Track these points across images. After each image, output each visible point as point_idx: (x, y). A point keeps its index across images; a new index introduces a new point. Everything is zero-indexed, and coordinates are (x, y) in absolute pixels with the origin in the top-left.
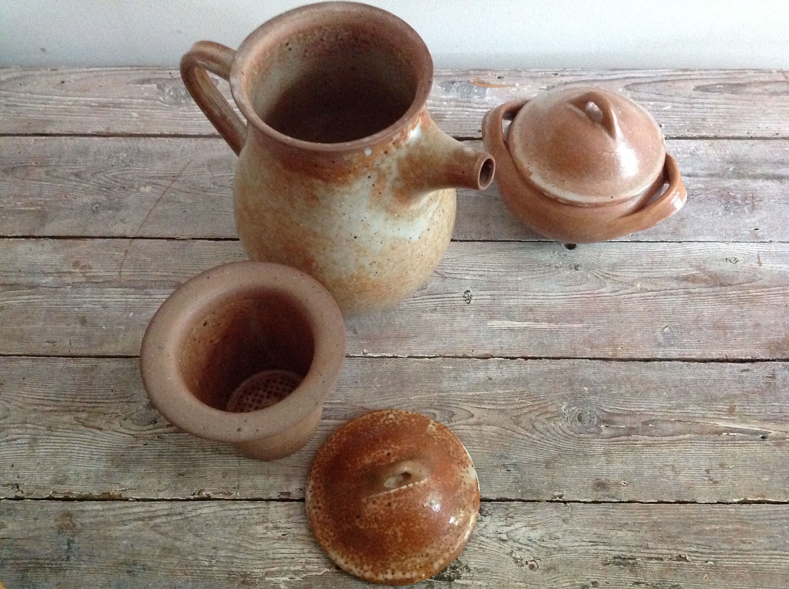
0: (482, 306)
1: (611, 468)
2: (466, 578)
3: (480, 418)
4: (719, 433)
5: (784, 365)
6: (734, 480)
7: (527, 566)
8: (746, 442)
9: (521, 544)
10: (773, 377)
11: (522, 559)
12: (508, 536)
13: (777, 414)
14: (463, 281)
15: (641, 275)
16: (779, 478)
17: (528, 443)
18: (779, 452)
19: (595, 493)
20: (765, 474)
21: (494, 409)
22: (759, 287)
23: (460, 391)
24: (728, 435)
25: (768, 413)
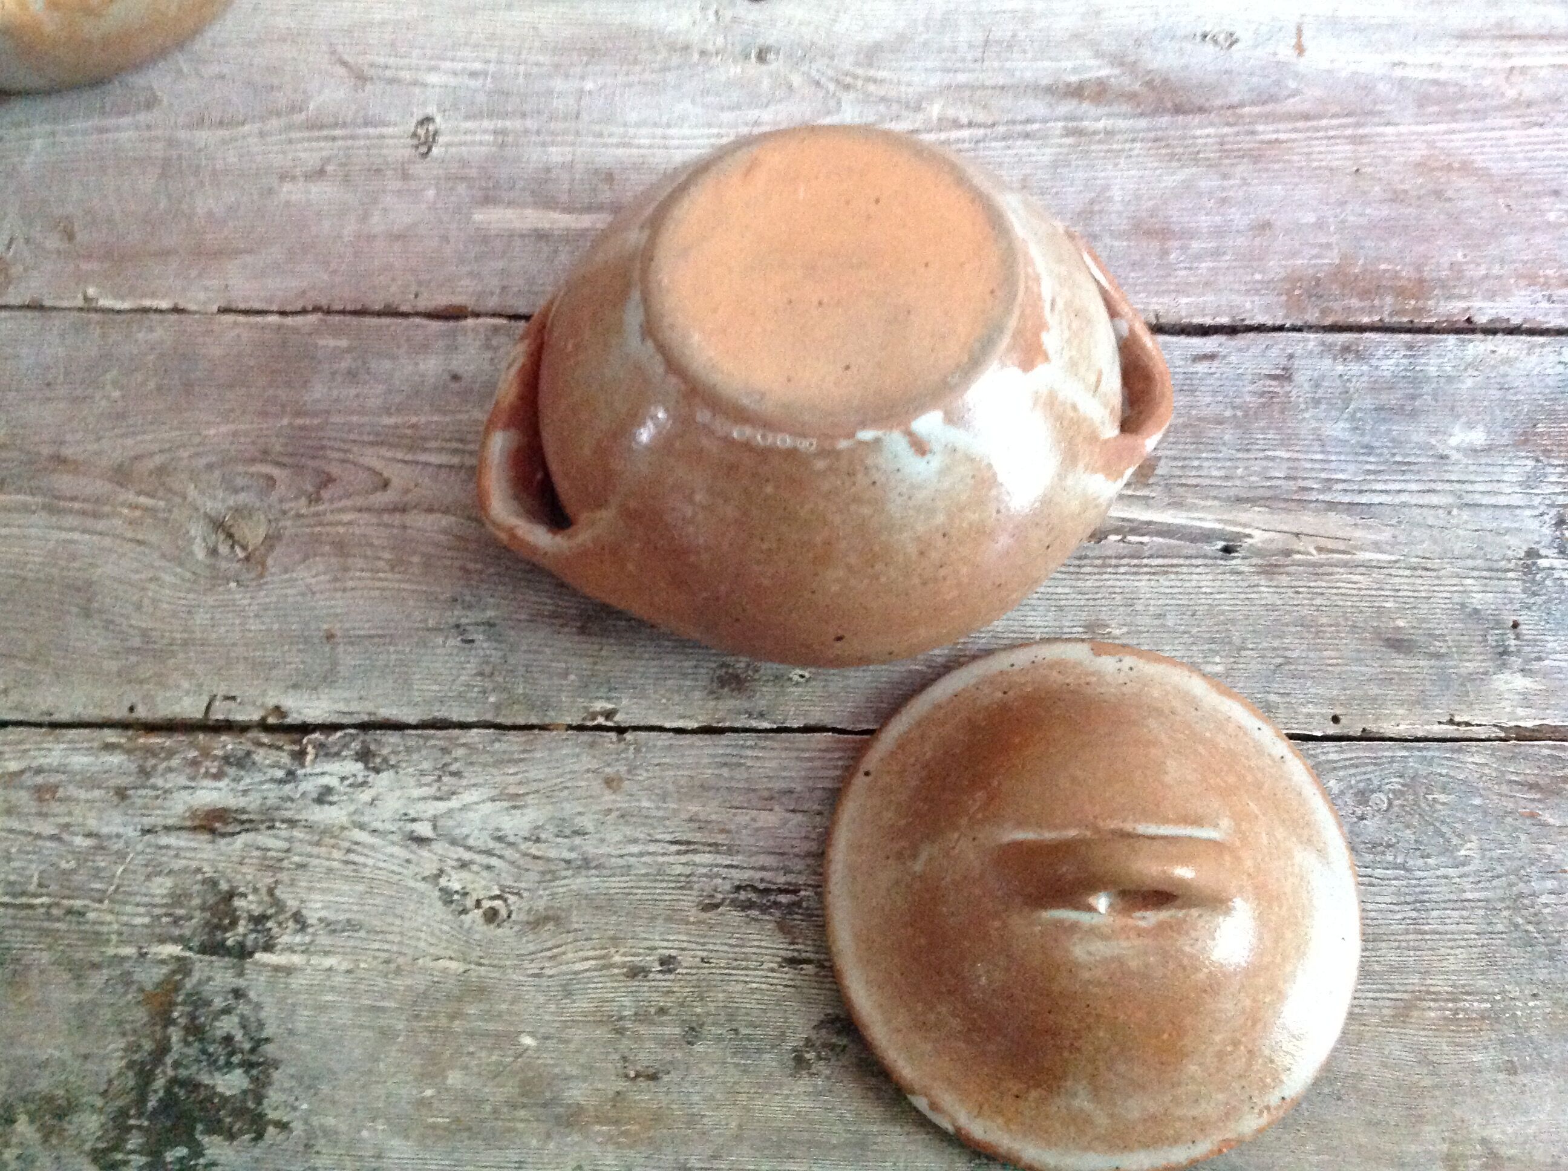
0: (464, 163)
2: (291, 949)
3: (407, 492)
4: (1100, 536)
5: (1323, 344)
7: (478, 913)
8: (1175, 561)
9: (469, 848)
10: (1285, 376)
11: (466, 894)
12: (435, 827)
13: (1278, 483)
14: (417, 90)
15: (947, 79)
16: (1254, 666)
18: (1266, 591)
19: (712, 703)
20: (1216, 653)
23: (362, 411)
24: (1122, 540)
25: (1253, 479)
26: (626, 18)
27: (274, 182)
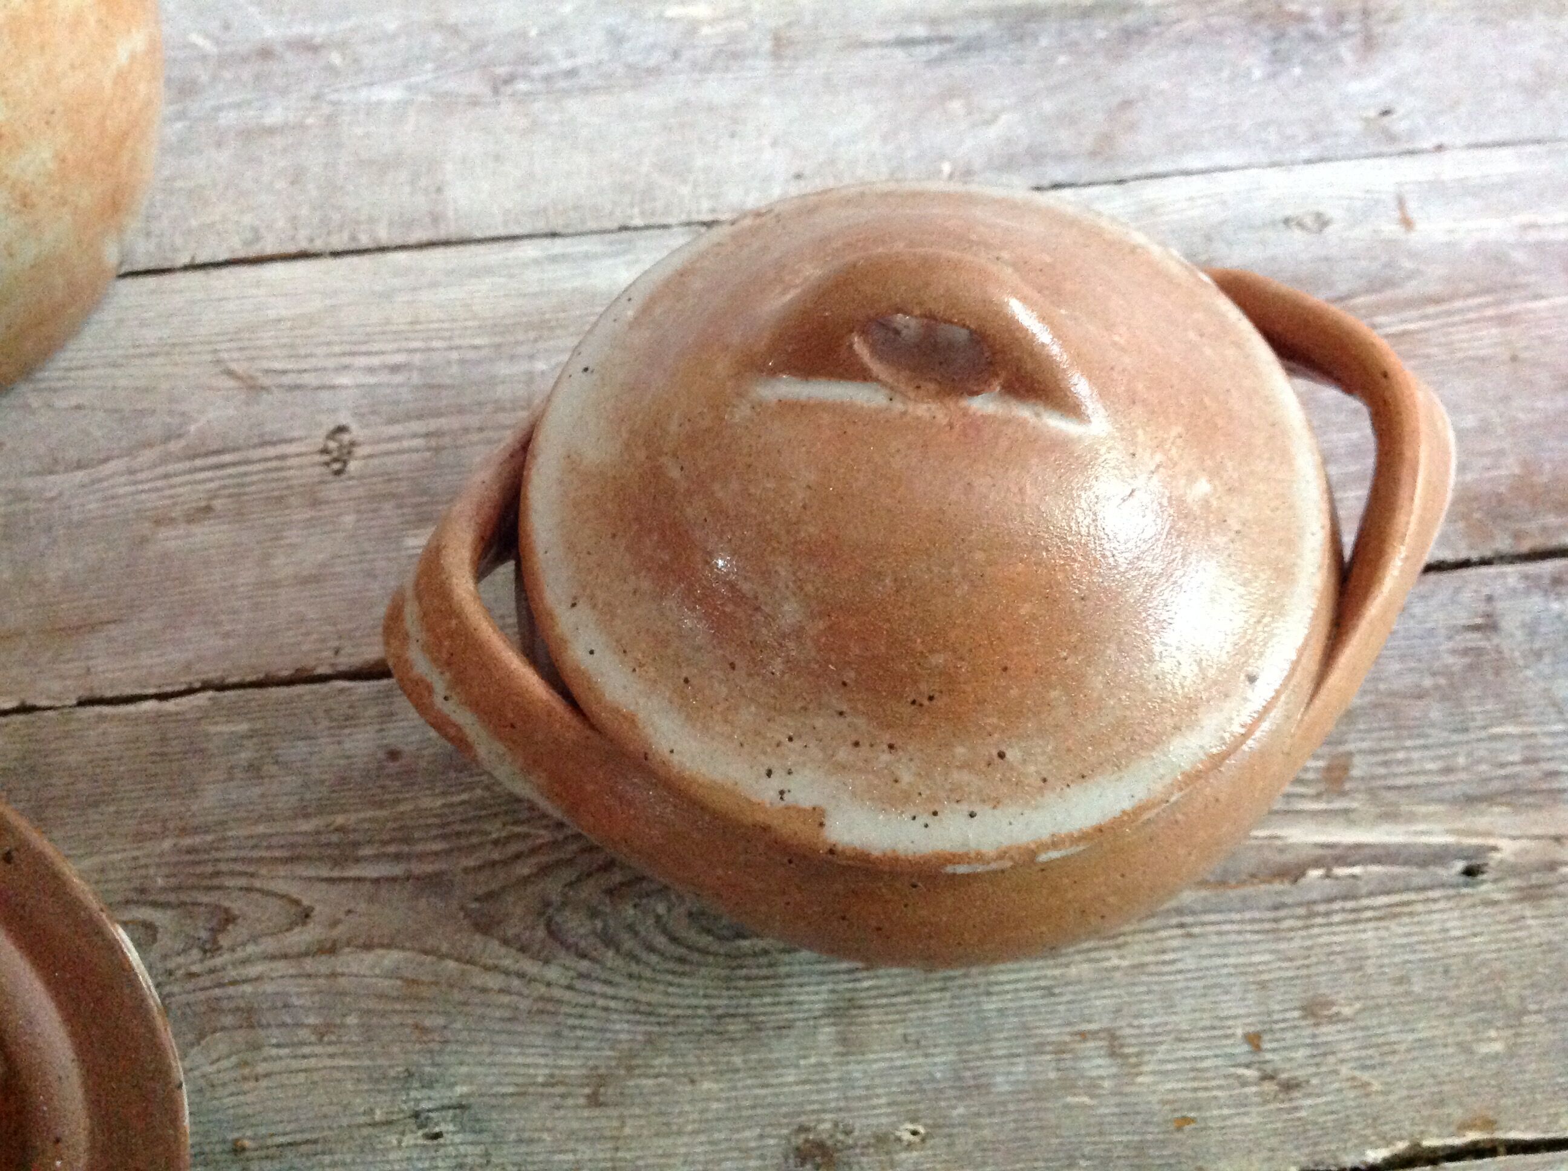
0: (390, 477)
1: (856, 1071)
3: (335, 923)
4: (1293, 873)
5: (1526, 577)
6: (1364, 1067)
8: (1405, 897)
10: (1489, 625)
13: (1518, 769)
14: (324, 395)
17: (524, 1004)
18: (1535, 926)
20: (1488, 1023)
21: (394, 879)
22: (1410, 303)
23: (270, 816)
24: (1327, 876)
25: (1483, 767)
26: (577, 283)
27: (146, 528)
